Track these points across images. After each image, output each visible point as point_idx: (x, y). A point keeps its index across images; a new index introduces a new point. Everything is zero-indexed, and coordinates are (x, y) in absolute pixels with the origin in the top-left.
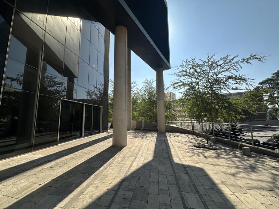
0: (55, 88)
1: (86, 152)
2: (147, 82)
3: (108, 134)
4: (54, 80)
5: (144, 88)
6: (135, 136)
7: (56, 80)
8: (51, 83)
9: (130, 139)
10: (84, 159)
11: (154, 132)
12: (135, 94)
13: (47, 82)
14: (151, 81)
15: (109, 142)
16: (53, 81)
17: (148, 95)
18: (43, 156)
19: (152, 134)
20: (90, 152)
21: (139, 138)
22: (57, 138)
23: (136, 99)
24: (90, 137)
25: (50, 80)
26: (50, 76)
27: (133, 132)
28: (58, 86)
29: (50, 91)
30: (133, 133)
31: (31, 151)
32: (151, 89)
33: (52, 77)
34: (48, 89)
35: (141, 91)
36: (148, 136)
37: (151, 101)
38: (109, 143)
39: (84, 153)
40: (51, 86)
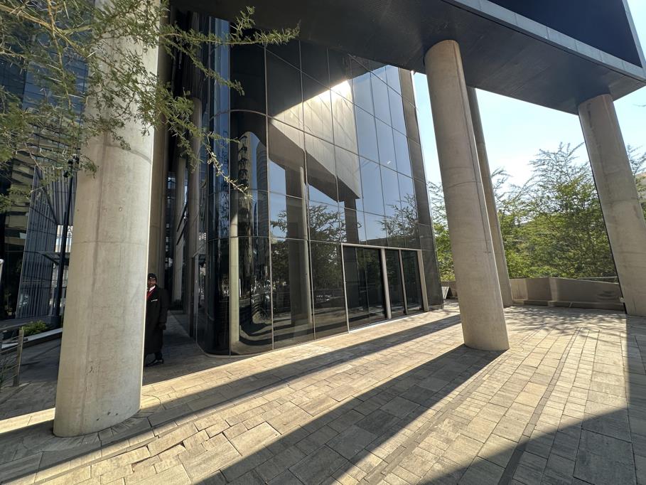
0: (327, 226)
1: (403, 352)
2: (544, 157)
3: (448, 314)
4: (323, 212)
5: (537, 179)
6: (531, 324)
7: (327, 211)
8: (321, 218)
9: (516, 332)
10: (402, 368)
11: (610, 314)
12: (508, 203)
13: (314, 217)
14: (564, 150)
15: (453, 335)
16: (322, 215)
17: (557, 198)
18: (330, 350)
19: (602, 320)
20: (411, 354)
21: (547, 330)
22: (346, 319)
23: (514, 215)
24: (405, 321)
25: (318, 214)
26: (317, 205)
27: (523, 313)
28: (331, 221)
29: (321, 232)
30: (522, 316)
31: (313, 339)
32: (567, 174)
33: (320, 207)
34: (319, 230)
35: (526, 189)
36: (583, 325)
37: (573, 215)
38: (454, 337)
39: (400, 354)
40: (321, 224)
